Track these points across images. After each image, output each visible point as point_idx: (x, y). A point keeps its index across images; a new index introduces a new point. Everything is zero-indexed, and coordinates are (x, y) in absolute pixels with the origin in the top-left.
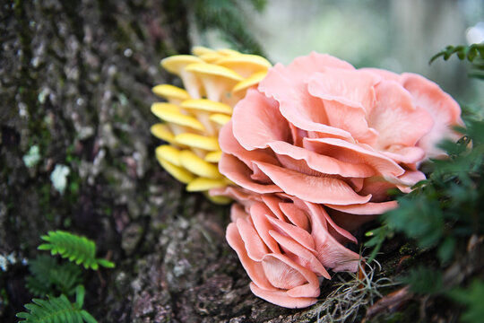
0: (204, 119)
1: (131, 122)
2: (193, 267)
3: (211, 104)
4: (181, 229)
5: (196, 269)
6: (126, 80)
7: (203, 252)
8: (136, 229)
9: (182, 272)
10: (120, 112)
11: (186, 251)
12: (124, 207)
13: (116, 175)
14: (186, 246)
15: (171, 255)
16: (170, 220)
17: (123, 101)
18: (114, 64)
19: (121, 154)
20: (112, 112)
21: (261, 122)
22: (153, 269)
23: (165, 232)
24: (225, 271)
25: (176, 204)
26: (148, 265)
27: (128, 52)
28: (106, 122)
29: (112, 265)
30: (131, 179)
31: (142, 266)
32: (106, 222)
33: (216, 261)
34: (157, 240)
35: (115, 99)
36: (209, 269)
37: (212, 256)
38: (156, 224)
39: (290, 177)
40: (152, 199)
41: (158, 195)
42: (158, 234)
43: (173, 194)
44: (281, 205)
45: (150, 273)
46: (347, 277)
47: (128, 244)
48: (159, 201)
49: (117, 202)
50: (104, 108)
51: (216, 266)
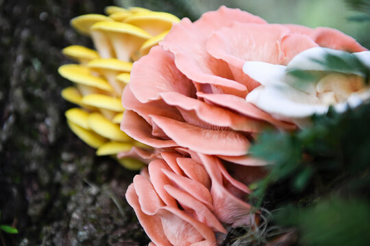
0: (112, 79)
1: (45, 87)
2: (99, 233)
3: (121, 64)
4: (90, 195)
5: (102, 234)
6: (40, 44)
7: (111, 218)
8: (44, 195)
9: (86, 237)
10: (33, 77)
11: (93, 216)
12: (34, 175)
13: (26, 141)
14: (94, 212)
15: (76, 219)
16: (80, 187)
17: (37, 65)
18: (28, 27)
19: (33, 121)
20: (24, 76)
21: (161, 77)
22: (58, 235)
23: (73, 198)
24: (132, 237)
25: (87, 170)
26: (53, 232)
27: (43, 15)
28: (17, 86)
29: (15, 231)
30: (42, 145)
31: (47, 233)
32: (15, 191)
33: (124, 227)
34: (65, 206)
35: (27, 63)
36: (115, 234)
37: (120, 222)
38: (65, 191)
39: (184, 130)
40: (63, 167)
41: (70, 162)
42: (66, 200)
43: (86, 161)
44: (179, 160)
45: (55, 240)
46: (241, 231)
47: (34, 211)
48: (71, 168)
49: (26, 169)
50: (15, 72)
51: (124, 231)
